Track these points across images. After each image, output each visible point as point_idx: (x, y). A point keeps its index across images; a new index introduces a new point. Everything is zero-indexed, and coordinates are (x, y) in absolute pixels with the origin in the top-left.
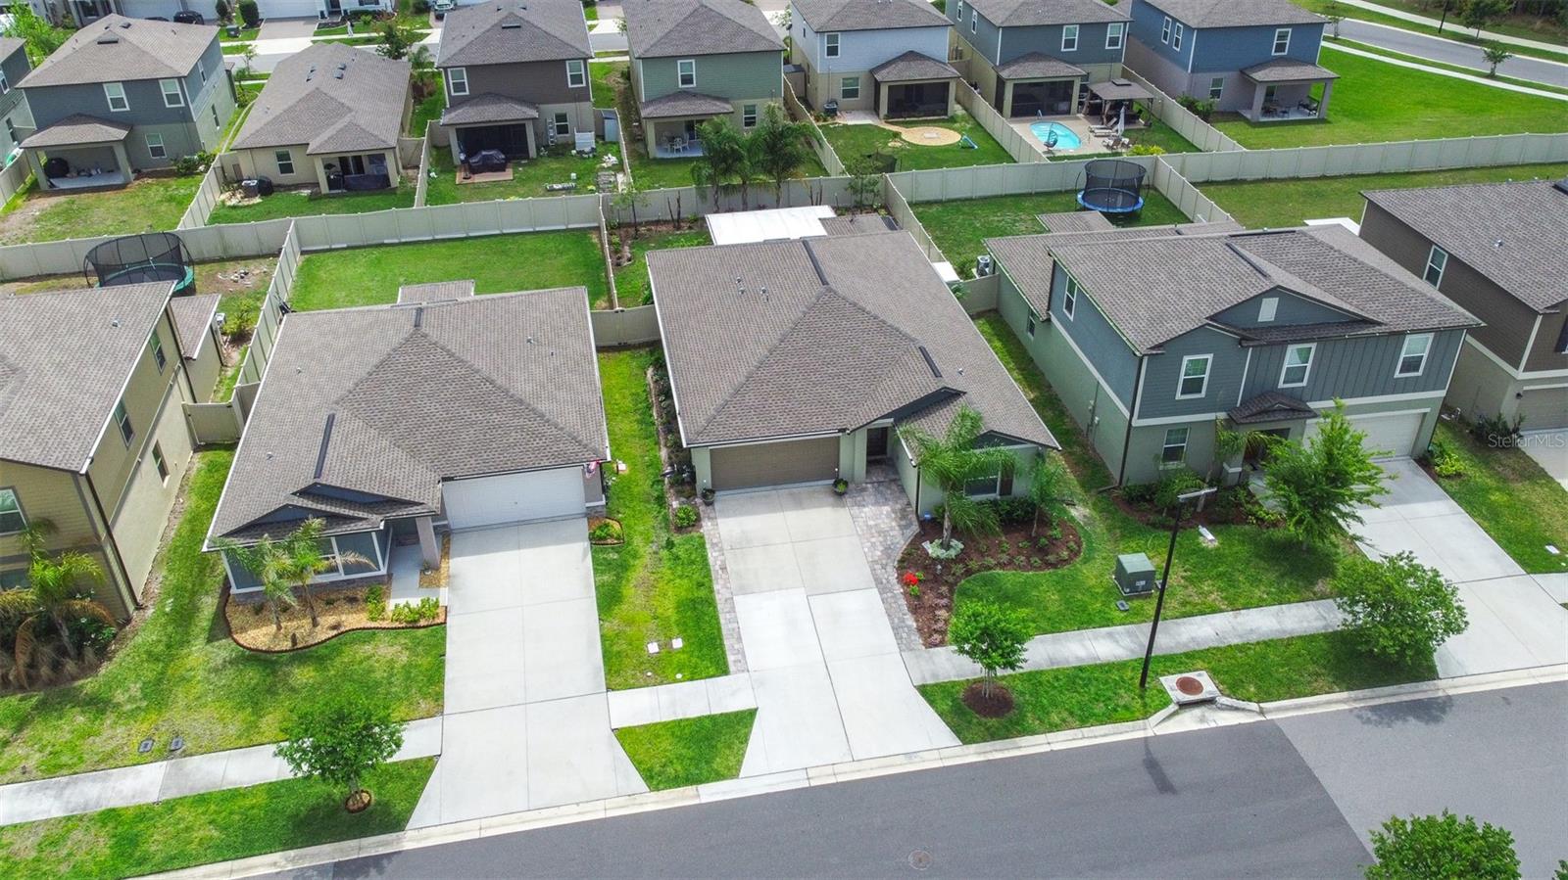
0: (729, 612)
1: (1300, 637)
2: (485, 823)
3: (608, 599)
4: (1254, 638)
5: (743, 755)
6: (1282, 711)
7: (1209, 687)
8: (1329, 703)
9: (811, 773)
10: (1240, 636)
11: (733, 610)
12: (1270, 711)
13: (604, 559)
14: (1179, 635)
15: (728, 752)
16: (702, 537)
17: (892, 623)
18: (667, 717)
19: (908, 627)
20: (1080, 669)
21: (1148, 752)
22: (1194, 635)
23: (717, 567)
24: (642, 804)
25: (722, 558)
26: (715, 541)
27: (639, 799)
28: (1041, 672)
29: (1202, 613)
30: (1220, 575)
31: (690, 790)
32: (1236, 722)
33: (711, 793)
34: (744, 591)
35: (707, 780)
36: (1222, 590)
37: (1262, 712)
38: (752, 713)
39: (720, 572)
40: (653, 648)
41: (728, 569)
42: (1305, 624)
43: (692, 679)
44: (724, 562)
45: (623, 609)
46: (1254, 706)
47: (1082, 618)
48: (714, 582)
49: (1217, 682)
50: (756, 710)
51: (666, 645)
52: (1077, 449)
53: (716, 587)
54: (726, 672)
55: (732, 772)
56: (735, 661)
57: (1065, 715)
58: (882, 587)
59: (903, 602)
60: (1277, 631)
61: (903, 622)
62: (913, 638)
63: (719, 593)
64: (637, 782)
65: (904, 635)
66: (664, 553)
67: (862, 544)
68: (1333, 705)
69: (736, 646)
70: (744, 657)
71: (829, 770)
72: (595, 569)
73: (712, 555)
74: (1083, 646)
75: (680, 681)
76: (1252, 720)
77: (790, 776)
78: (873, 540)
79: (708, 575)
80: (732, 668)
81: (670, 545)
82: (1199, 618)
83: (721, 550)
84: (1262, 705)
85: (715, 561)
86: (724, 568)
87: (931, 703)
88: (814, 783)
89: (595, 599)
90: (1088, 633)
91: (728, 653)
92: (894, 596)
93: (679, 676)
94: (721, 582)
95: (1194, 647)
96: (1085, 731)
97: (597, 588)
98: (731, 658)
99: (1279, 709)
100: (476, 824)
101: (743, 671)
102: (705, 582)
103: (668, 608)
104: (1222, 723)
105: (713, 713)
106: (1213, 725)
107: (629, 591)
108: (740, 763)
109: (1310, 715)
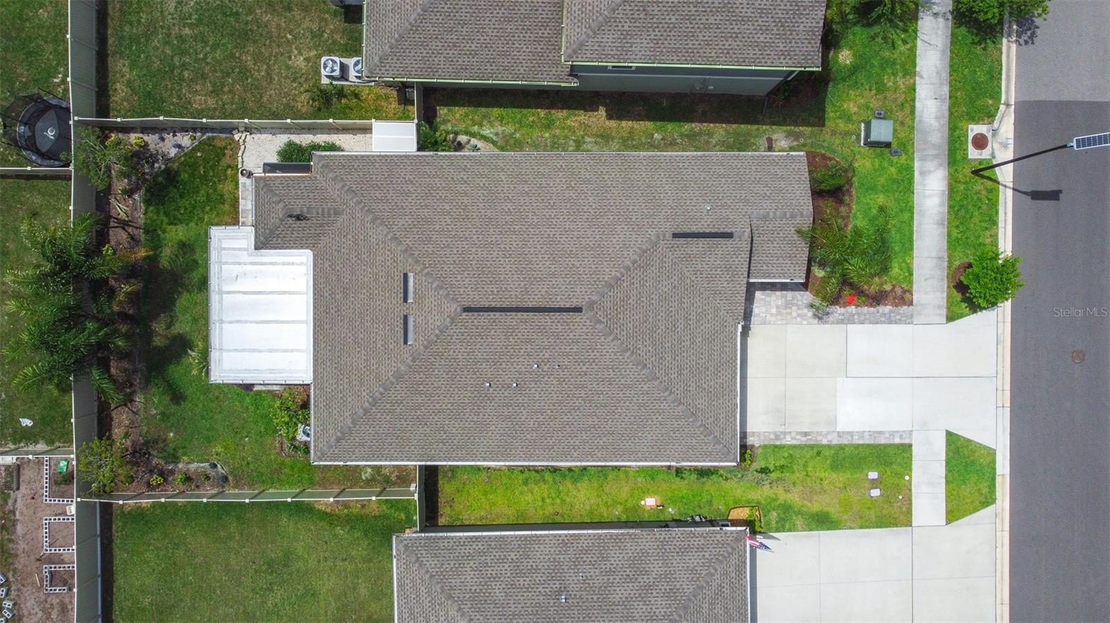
0: (852, 436)
1: (952, 43)
2: (999, 601)
3: (822, 521)
4: (945, 75)
5: (981, 445)
6: (1010, 90)
7: (975, 129)
8: (1008, 56)
9: (1000, 404)
10: (941, 84)
11: (851, 434)
12: (1007, 99)
13: (777, 522)
14: (931, 125)
15: (977, 454)
16: (765, 447)
17: (884, 323)
18: (941, 490)
19: (891, 312)
20: (950, 207)
21: (1026, 193)
22: (933, 116)
23: (804, 439)
24: (1003, 510)
25: (793, 434)
26: (772, 436)
27: (999, 510)
28: (949, 235)
29: (914, 100)
30: (883, 68)
31: (998, 480)
32: (1012, 127)
33: (1003, 467)
34: (834, 421)
35: (994, 469)
36: (895, 75)
37: (1008, 105)
38: (949, 434)
39: (808, 437)
40: (875, 493)
41: (806, 430)
42: (940, 33)
43: (911, 470)
44: (798, 433)
45: (834, 511)
46: (1002, 107)
47: (904, 184)
48: (819, 443)
49: (981, 122)
50: (947, 431)
51: (874, 484)
53: (825, 442)
54: (910, 446)
55: (992, 453)
56: (901, 439)
57: (988, 233)
58: (850, 320)
59: (865, 309)
60: (942, 55)
61: (885, 314)
62: (902, 312)
63: (831, 441)
64: (991, 509)
65: (898, 317)
66: (774, 476)
67: (796, 324)
68: (1011, 54)
69: (887, 435)
70: (898, 432)
71: (1000, 393)
72: (790, 530)
73: (788, 441)
74: (930, 196)
75: (911, 477)
76: (1013, 115)
77: (1000, 418)
78: (794, 314)
79: (812, 447)
80: (907, 441)
81: (764, 471)
82: (918, 104)
83: (784, 433)
84: (1002, 102)
85: (795, 439)
86: (806, 434)
87: (961, 316)
88: (1008, 404)
89: (821, 532)
90: (917, 188)
91: (891, 442)
92: (859, 314)
93: (907, 478)
94: (819, 438)
95: (945, 120)
96: (1001, 224)
97: (811, 530)
98: (897, 441)
99: (1007, 93)
100: (999, 607)
101: (910, 434)
102: (818, 450)
103: (839, 478)
104: (1011, 135)
105: (944, 459)
106: (1011, 141)
107: (815, 507)
108: (985, 447)
109: (1016, 75)
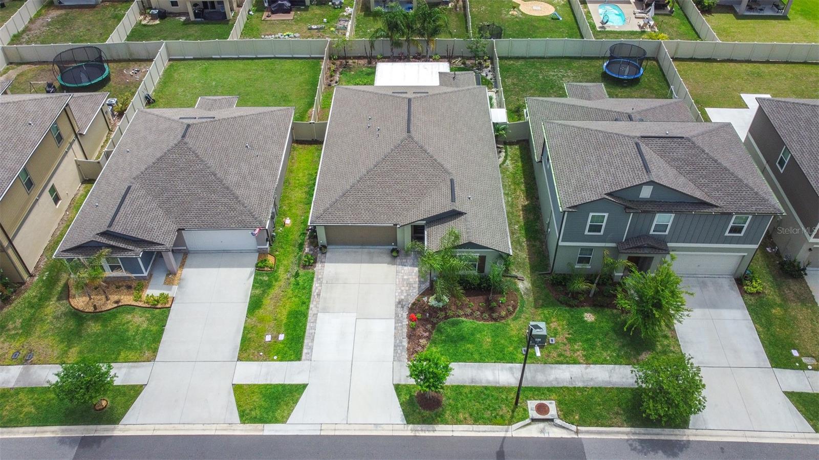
0: (313, 322)
1: (617, 389)
2: (157, 427)
3: (255, 305)
4: (591, 384)
5: (292, 411)
6: (589, 434)
7: (553, 410)
8: (618, 433)
9: (324, 427)
10: (584, 382)
11: (315, 321)
12: (582, 432)
13: (260, 279)
14: (549, 375)
15: (285, 407)
16: (313, 273)
17: (395, 343)
18: (262, 381)
19: (403, 346)
20: (486, 388)
21: (502, 446)
22: (558, 376)
23: (315, 294)
24: (234, 430)
25: (320, 288)
26: (320, 276)
27: (234, 427)
28: (464, 387)
29: (568, 363)
30: (587, 340)
31: (260, 426)
32: (559, 436)
33: (271, 430)
34: (325, 310)
35: (270, 422)
36: (584, 349)
37: (577, 432)
38: (305, 386)
39: (316, 297)
40: (268, 338)
41: (321, 295)
42: (624, 380)
43: (281, 361)
44: (320, 291)
45: (260, 312)
46: (574, 428)
47: (500, 356)
48: (311, 303)
49: (558, 409)
50: (307, 385)
51: (275, 338)
52: (537, 243)
53: (311, 306)
54: (299, 359)
55: (283, 420)
56: (306, 353)
57: (467, 415)
58: (398, 320)
59: (405, 330)
60: (606, 382)
61: (401, 343)
62: (403, 354)
63: (311, 310)
64: (236, 417)
65: (399, 351)
66: (293, 280)
67: (396, 290)
68: (620, 435)
69: (310, 344)
70: (312, 351)
71: (333, 427)
72: (253, 286)
73: (315, 285)
74: (494, 373)
75: (275, 361)
76: (569, 437)
77: (312, 427)
78: (403, 288)
79: (309, 298)
80: (303, 357)
81: (297, 275)
82: (564, 366)
83: (321, 283)
84: (579, 428)
85: (316, 289)
86: (319, 295)
87: (399, 395)
88: (323, 433)
89: (248, 304)
90: (499, 365)
91: (304, 347)
92: (402, 326)
93: (275, 358)
94: (315, 303)
95: (555, 384)
96: (475, 427)
97: (251, 297)
98: (305, 351)
99: (587, 432)
100: (152, 427)
101: (308, 360)
102: (306, 303)
103: (283, 315)
104: (552, 435)
105: (285, 383)
106: (546, 436)
107: (267, 301)
108: (289, 415)
109: (604, 439)
